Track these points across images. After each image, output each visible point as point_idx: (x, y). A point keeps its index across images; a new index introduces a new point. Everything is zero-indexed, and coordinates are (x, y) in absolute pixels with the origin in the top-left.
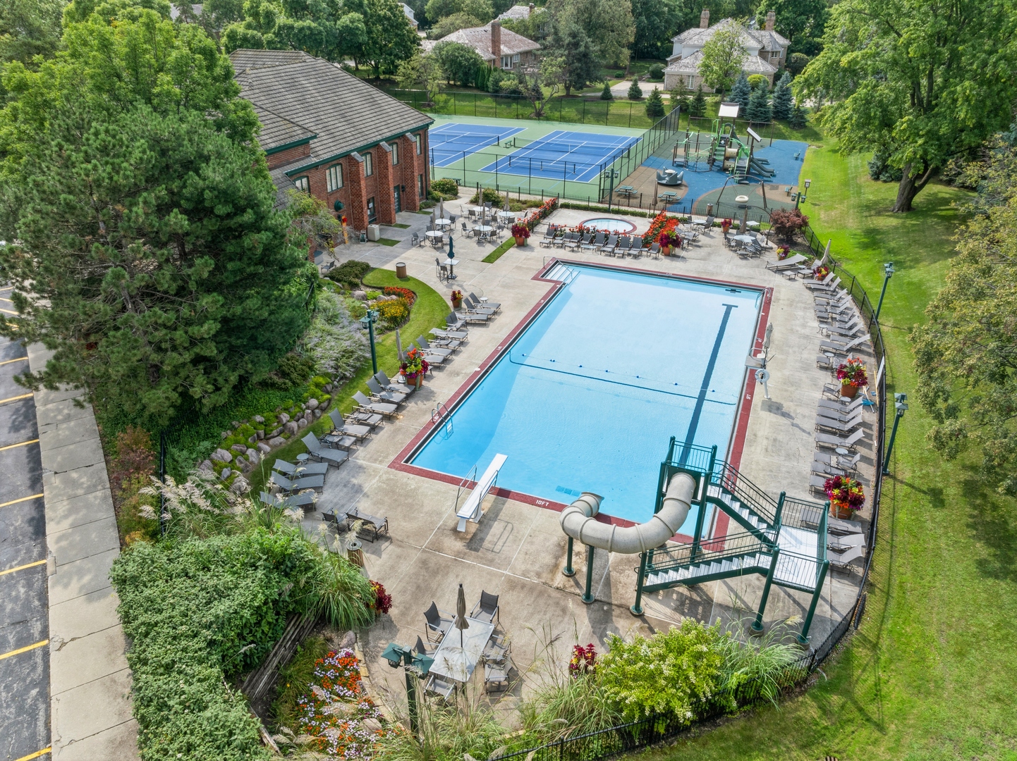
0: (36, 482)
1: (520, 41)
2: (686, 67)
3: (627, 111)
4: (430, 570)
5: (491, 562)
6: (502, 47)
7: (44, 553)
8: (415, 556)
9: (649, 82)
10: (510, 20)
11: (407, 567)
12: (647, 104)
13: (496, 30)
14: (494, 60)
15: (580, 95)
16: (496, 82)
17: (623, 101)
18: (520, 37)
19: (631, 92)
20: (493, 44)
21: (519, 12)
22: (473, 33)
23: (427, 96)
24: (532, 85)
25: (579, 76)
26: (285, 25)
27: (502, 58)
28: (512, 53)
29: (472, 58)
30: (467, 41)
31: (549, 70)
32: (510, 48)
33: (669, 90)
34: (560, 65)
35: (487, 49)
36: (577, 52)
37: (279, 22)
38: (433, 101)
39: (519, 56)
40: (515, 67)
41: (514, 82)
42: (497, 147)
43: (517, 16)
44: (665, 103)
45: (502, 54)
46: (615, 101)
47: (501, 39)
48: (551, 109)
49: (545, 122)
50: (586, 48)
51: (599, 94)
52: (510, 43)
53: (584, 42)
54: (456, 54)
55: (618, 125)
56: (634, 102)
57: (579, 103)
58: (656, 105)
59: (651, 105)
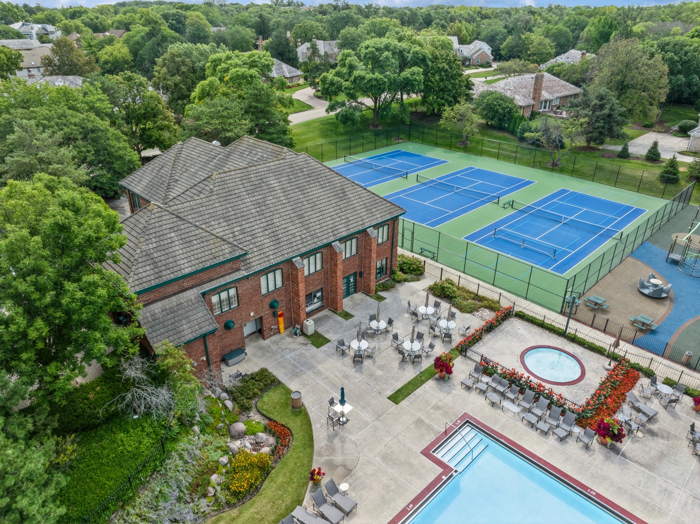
1: (563, 86)
6: (543, 93)
9: (675, 135)
10: (563, 64)
12: (661, 170)
13: (538, 80)
14: (533, 105)
15: (600, 148)
16: (524, 131)
17: (639, 161)
18: (563, 82)
19: (650, 151)
20: (535, 90)
21: (573, 57)
22: (520, 80)
23: (462, 136)
24: (554, 136)
25: (601, 133)
26: (359, 76)
27: (542, 102)
28: (551, 98)
29: (507, 108)
30: (512, 88)
31: (570, 130)
32: (550, 93)
33: (692, 152)
34: (581, 125)
35: (527, 96)
36: (602, 113)
37: (356, 73)
38: (469, 140)
39: (558, 100)
40: (552, 109)
41: (537, 134)
42: (496, 206)
43: (569, 60)
44: (681, 169)
45: (542, 99)
46: (632, 161)
47: (543, 85)
48: (567, 161)
49: (557, 175)
50: (611, 109)
51: (619, 148)
52: (552, 88)
53: (610, 105)
54: (495, 103)
55: (627, 187)
56: (650, 164)
57: (595, 157)
58: (671, 173)
59: (667, 172)
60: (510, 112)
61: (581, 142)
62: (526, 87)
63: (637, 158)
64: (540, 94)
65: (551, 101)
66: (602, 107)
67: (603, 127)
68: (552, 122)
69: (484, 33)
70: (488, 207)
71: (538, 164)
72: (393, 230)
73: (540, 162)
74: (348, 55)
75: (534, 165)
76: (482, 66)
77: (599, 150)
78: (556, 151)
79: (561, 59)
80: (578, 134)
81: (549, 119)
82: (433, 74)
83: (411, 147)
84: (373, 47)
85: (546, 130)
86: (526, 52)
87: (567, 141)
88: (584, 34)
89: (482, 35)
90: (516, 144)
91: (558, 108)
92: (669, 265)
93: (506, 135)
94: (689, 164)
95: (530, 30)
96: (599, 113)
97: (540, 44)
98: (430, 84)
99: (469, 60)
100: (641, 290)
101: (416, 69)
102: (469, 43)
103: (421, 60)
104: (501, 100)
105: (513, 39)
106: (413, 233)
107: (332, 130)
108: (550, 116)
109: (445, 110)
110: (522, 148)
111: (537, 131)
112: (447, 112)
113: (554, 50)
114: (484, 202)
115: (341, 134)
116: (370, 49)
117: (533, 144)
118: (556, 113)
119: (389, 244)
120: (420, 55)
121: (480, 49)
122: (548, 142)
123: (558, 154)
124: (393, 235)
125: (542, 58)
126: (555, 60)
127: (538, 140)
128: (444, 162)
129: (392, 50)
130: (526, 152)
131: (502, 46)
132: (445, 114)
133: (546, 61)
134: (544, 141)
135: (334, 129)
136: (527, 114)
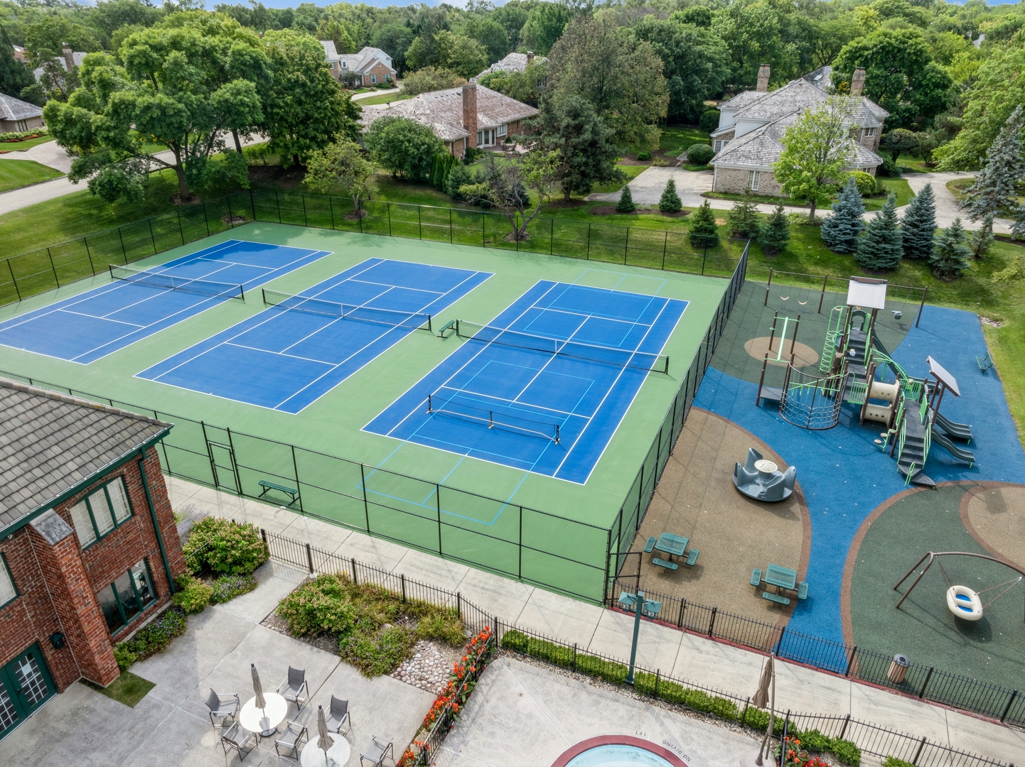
1: (509, 105)
2: (747, 157)
3: (659, 237)
6: (480, 116)
9: (686, 169)
10: (502, 73)
12: (691, 227)
13: (469, 95)
14: (467, 138)
15: (586, 199)
16: (458, 182)
17: (651, 216)
18: (508, 100)
19: (664, 197)
20: (466, 112)
21: (515, 62)
22: (440, 99)
23: (352, 202)
24: (510, 187)
25: (583, 174)
26: (122, 102)
27: (480, 133)
28: (494, 125)
29: (423, 144)
30: (428, 112)
31: (534, 173)
32: (491, 117)
33: (721, 193)
34: (552, 162)
35: (455, 123)
36: (580, 140)
37: (115, 96)
38: (365, 208)
39: (506, 128)
40: (498, 144)
41: (481, 187)
42: (426, 336)
43: (511, 67)
44: (719, 222)
45: (480, 127)
46: (640, 216)
47: (478, 105)
48: (539, 227)
49: (527, 255)
50: (594, 132)
51: (617, 197)
52: (492, 110)
53: (592, 124)
54: (401, 137)
55: (644, 262)
56: (670, 219)
57: (584, 216)
58: (706, 230)
59: (698, 230)
60: (429, 151)
61: (555, 193)
62: (450, 110)
63: (648, 211)
64: (475, 119)
65: (494, 130)
66: (579, 129)
67: (586, 164)
68: (502, 163)
69: (377, 35)
70: (413, 339)
71: (491, 239)
72: (144, 485)
73: (494, 235)
74: (98, 62)
75: (485, 241)
76: (380, 86)
77: (585, 203)
78: (518, 213)
79: (499, 67)
80: (549, 179)
81: (496, 159)
82: (279, 93)
83: (257, 232)
84: (146, 43)
85: (495, 178)
86: (445, 60)
87: (532, 194)
88: (524, 32)
89: (374, 38)
90: (448, 206)
91: (508, 140)
92: (763, 413)
93: (430, 192)
94: (729, 213)
95: (446, 27)
96: (577, 140)
97: (464, 47)
98: (276, 110)
99: (360, 78)
100: (743, 490)
101: (240, 83)
102: (357, 51)
103: (251, 67)
104: (410, 131)
105: (421, 42)
106: (232, 453)
107: (90, 215)
108: (497, 155)
109: (310, 157)
110: (461, 214)
111: (480, 180)
112: (316, 160)
113: (486, 56)
114: (404, 331)
115: (111, 222)
116: (138, 47)
117: (477, 204)
118: (505, 148)
119: (141, 523)
120: (247, 57)
121: (373, 60)
122: (502, 199)
123: (520, 217)
124: (147, 497)
125: (469, 69)
126: (489, 70)
127: (485, 197)
128: (322, 254)
129: (187, 49)
130: (468, 219)
131: (406, 54)
132: (313, 165)
133: (476, 74)
134: (495, 197)
135: (94, 212)
136: (460, 155)
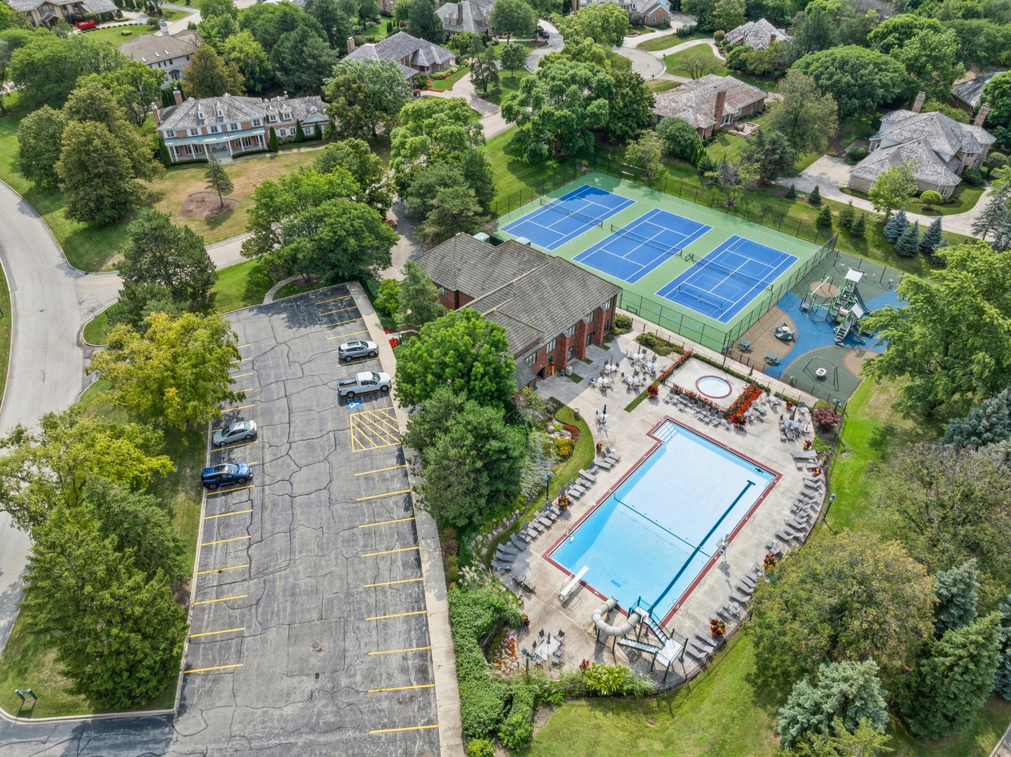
0: (416, 541)
2: (871, 173)
3: (802, 216)
4: (546, 613)
5: (568, 615)
7: (421, 576)
8: (543, 604)
11: (538, 608)
12: (818, 216)
13: (720, 98)
15: (773, 183)
16: (704, 166)
17: (803, 203)
18: (747, 87)
20: (717, 107)
21: (763, 33)
22: (703, 93)
27: (724, 117)
28: (733, 112)
30: (694, 105)
32: (732, 105)
33: (851, 189)
35: (709, 112)
39: (741, 111)
40: (734, 122)
41: (716, 174)
42: (679, 259)
44: (834, 213)
45: (724, 114)
46: (797, 201)
47: (726, 99)
48: (742, 199)
49: (731, 217)
50: (782, 153)
52: (734, 98)
53: (782, 148)
54: (678, 134)
55: (789, 231)
56: (811, 206)
57: (768, 195)
59: (822, 217)
62: (708, 102)
63: (802, 198)
64: (722, 110)
65: (733, 115)
70: (674, 260)
71: (716, 203)
73: (717, 200)
76: (658, 26)
77: (772, 186)
83: (596, 180)
84: (560, 79)
85: (724, 167)
91: (740, 119)
92: (799, 314)
99: (644, 18)
100: (776, 335)
101: (602, 102)
103: (605, 89)
108: (731, 134)
109: (629, 144)
112: (632, 145)
114: (670, 254)
116: (558, 83)
118: (737, 129)
120: (605, 84)
125: (729, 21)
127: (717, 179)
128: (630, 202)
129: (578, 82)
132: (630, 148)
134: (722, 181)
136: (708, 135)
